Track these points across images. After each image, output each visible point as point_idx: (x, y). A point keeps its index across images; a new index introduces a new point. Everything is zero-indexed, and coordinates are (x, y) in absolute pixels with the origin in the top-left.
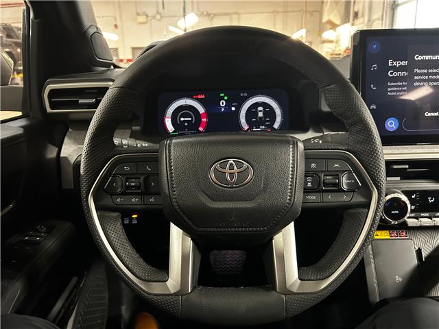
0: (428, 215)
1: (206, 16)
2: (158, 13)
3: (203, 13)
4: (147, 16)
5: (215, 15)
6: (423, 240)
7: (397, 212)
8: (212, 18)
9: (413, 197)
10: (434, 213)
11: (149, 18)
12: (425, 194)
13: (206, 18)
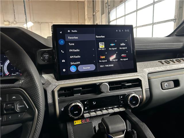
0: (94, 110)
1: (37, 23)
2: (15, 21)
3: (36, 22)
4: (9, 22)
5: (41, 23)
6: (97, 122)
7: (77, 112)
8: (41, 24)
9: (85, 103)
10: (96, 109)
11: (10, 23)
12: (91, 101)
13: (38, 24)
